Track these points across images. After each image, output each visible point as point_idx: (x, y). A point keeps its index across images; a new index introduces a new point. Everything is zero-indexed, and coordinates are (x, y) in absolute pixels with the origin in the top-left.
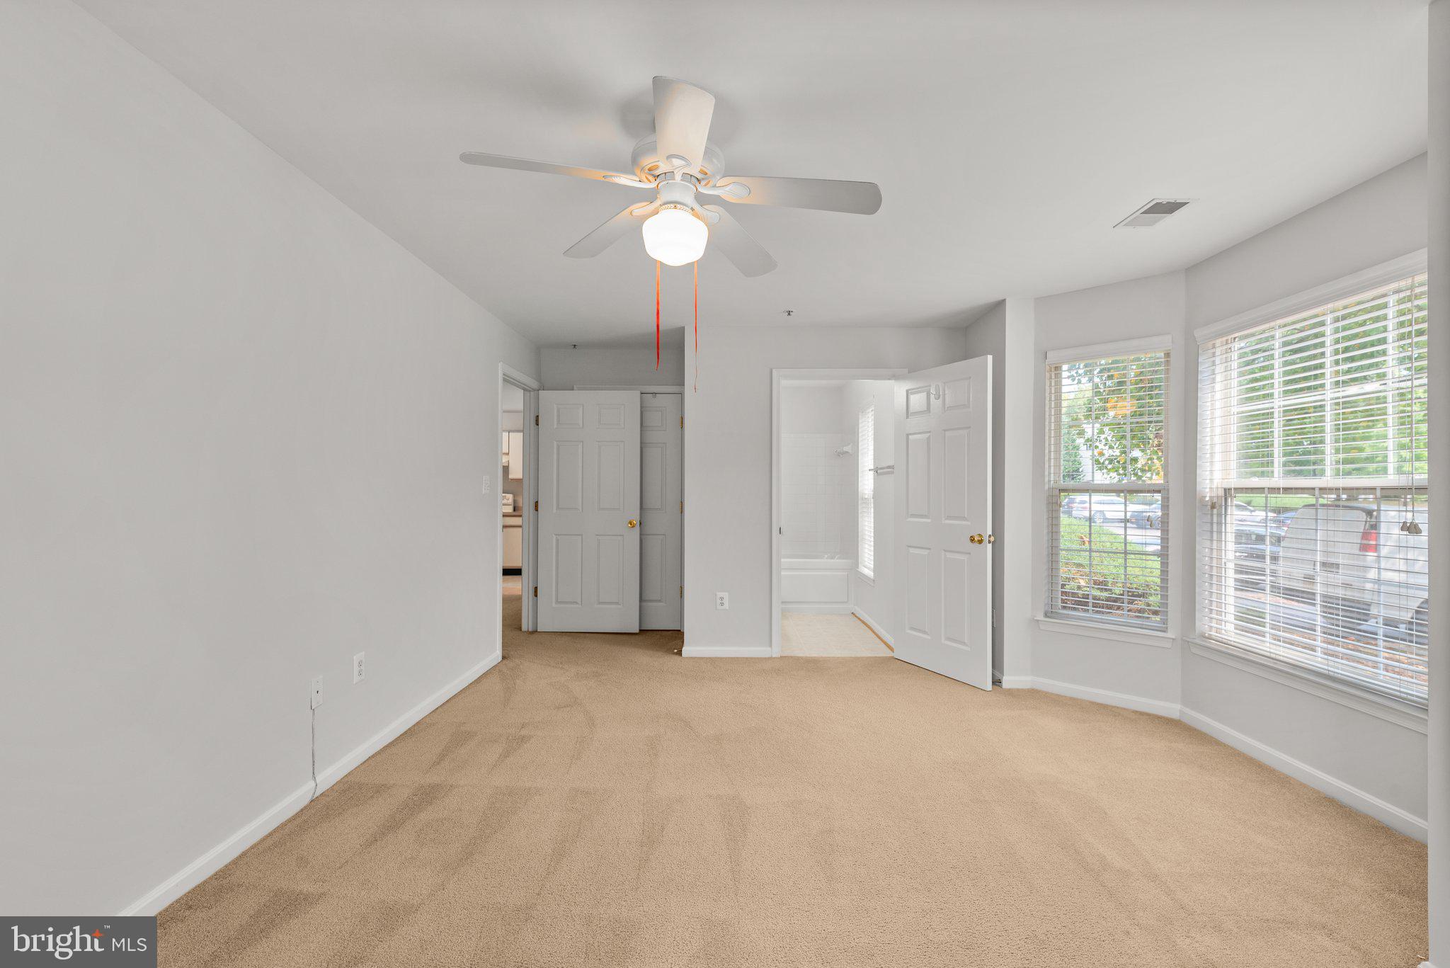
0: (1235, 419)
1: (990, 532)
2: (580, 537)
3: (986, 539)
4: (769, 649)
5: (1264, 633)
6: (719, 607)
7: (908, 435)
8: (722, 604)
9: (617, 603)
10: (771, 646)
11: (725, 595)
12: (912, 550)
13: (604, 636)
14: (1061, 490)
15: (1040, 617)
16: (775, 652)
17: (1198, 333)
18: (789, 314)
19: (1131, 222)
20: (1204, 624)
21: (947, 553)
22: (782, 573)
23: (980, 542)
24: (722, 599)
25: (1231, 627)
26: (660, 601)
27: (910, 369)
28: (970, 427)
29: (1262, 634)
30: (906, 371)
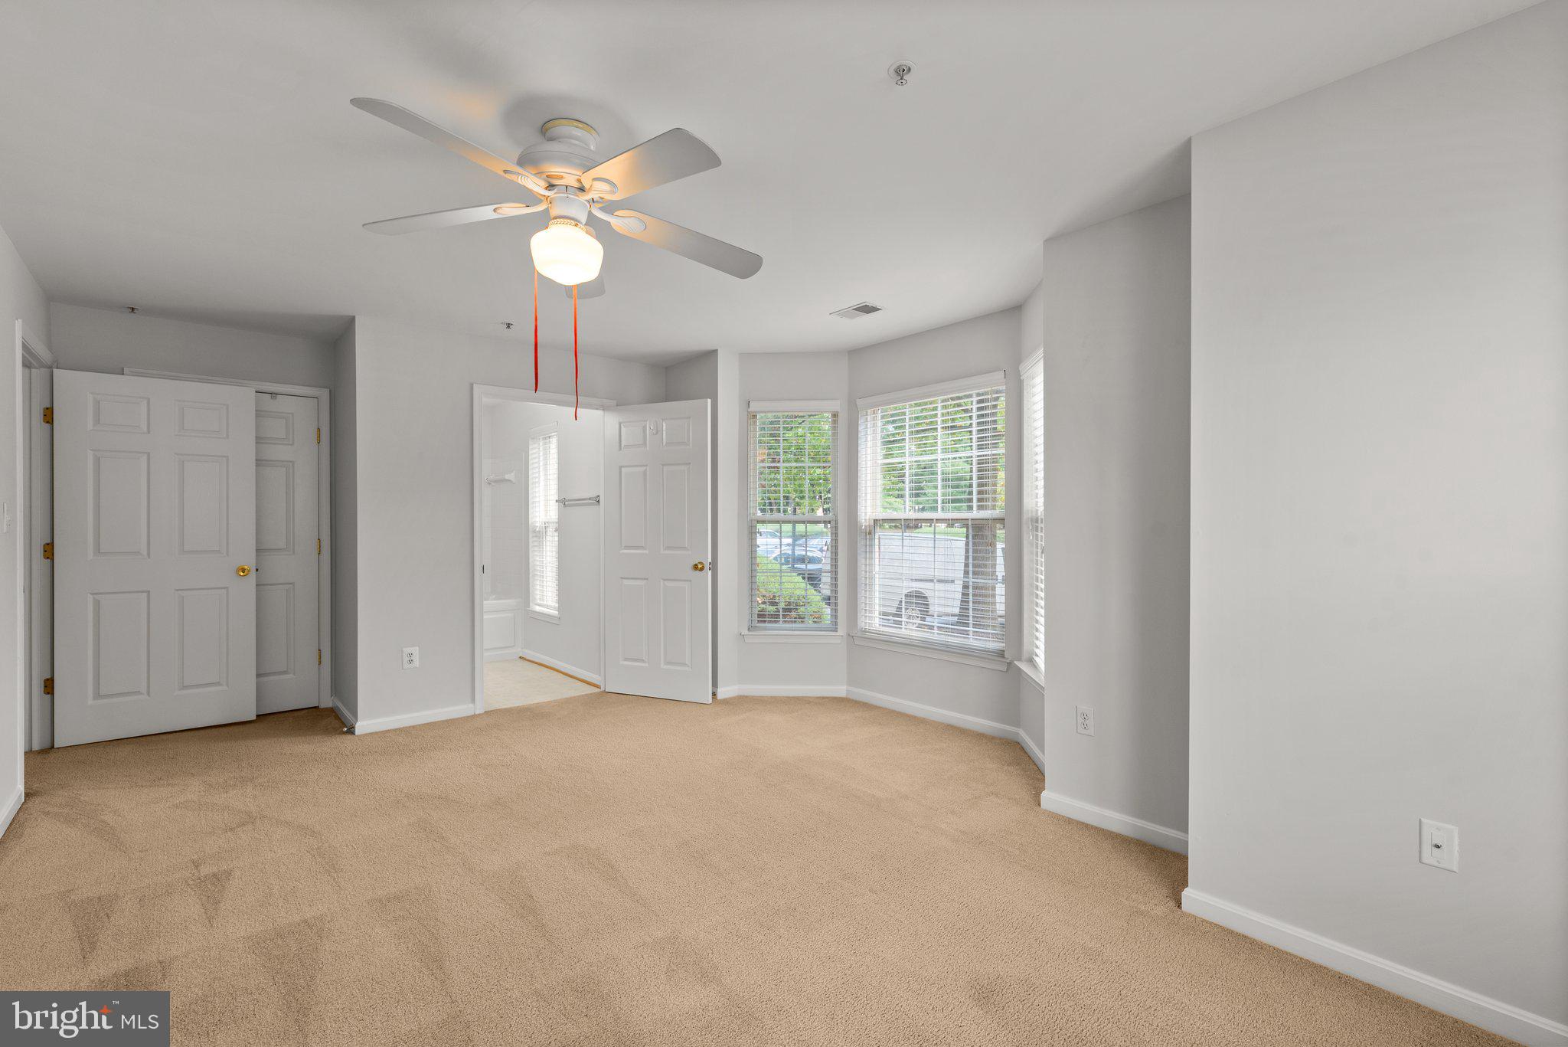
0: (879, 469)
1: (710, 560)
2: (145, 594)
3: (707, 566)
4: (471, 705)
5: (901, 622)
6: (406, 666)
7: (621, 467)
8: (411, 662)
9: (218, 684)
10: (473, 700)
11: (415, 650)
12: (626, 582)
13: (196, 733)
14: (758, 522)
15: (745, 632)
16: (479, 709)
17: (859, 402)
18: (509, 327)
19: (843, 313)
20: (863, 622)
21: (666, 582)
22: (485, 617)
23: (702, 569)
24: (410, 655)
25: (877, 621)
26: (285, 672)
27: (618, 402)
28: (690, 463)
29: (900, 623)
30: (614, 402)
